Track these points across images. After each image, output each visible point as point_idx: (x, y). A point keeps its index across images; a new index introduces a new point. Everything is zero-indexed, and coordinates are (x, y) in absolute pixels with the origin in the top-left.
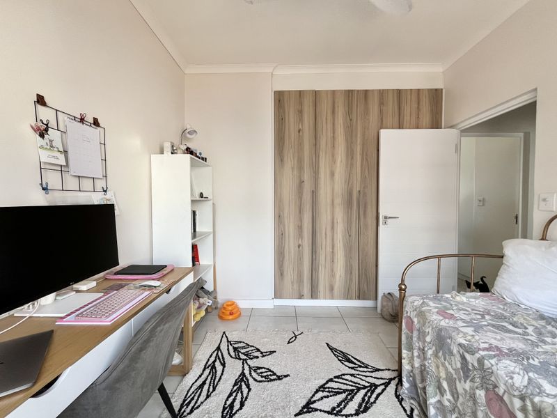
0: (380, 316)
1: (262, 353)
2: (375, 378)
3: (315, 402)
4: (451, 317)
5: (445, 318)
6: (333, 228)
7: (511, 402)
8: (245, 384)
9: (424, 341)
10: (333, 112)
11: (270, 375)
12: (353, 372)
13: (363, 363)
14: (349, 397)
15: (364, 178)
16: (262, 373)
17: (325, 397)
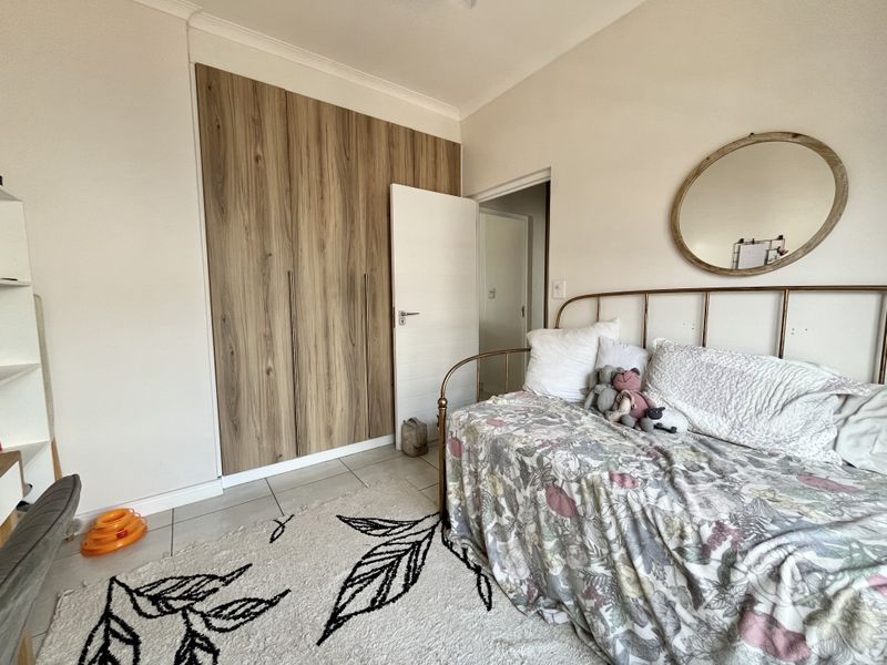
0: (400, 454)
1: (222, 579)
2: (415, 534)
3: (344, 606)
4: (501, 423)
5: (496, 426)
6: (327, 335)
7: (569, 488)
8: (202, 648)
9: (477, 461)
10: (319, 139)
11: (253, 607)
12: (387, 539)
13: (396, 522)
14: (390, 574)
15: (370, 256)
16: (234, 611)
17: (357, 591)
